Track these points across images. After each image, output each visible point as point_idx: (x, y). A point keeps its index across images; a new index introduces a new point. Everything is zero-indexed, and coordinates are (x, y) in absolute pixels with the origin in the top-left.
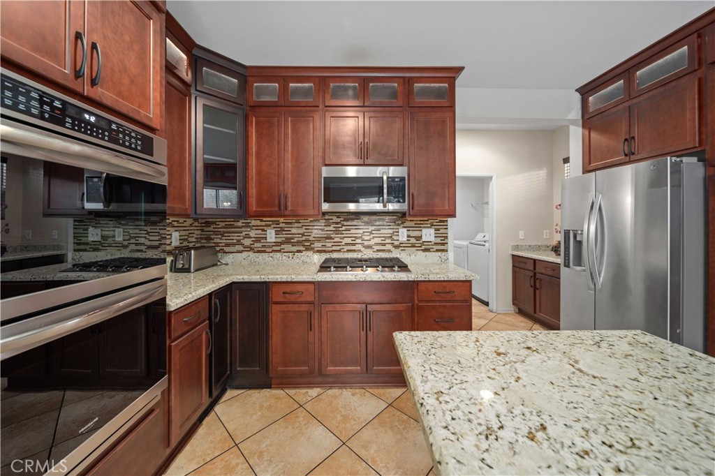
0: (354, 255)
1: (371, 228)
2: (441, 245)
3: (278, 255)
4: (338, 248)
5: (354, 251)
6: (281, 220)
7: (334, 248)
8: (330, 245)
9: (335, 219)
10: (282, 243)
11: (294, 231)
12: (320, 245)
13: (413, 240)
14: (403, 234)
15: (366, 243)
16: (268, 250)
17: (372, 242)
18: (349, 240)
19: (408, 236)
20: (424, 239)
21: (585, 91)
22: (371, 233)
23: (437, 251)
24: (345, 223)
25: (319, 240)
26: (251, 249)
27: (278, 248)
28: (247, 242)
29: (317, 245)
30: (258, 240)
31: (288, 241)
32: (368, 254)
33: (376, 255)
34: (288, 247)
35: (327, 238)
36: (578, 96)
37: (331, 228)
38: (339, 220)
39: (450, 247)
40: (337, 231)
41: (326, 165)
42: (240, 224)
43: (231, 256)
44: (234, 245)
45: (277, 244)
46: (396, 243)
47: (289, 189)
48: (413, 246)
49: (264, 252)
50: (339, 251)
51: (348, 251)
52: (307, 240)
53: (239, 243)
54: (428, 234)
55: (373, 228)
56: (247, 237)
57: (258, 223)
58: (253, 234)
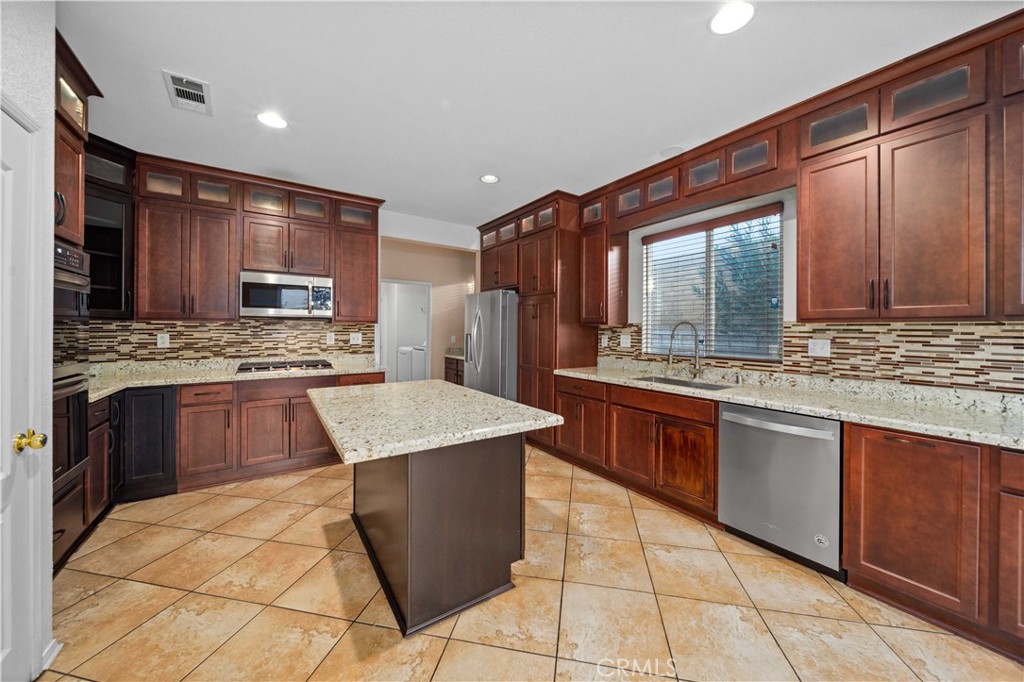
0: (277, 359)
1: (296, 333)
2: (368, 348)
3: (175, 362)
4: (257, 353)
5: (276, 355)
6: (179, 323)
7: (251, 353)
8: (247, 350)
9: (253, 323)
10: (179, 349)
11: (196, 335)
12: (233, 350)
13: (341, 344)
14: (330, 338)
15: (290, 347)
16: (158, 357)
17: (297, 347)
18: (270, 345)
19: (336, 340)
20: (352, 342)
21: (484, 229)
22: (296, 337)
23: (364, 352)
24: (266, 327)
25: (230, 344)
26: (131, 356)
27: (175, 355)
28: (125, 349)
29: (231, 350)
30: (142, 346)
31: (188, 347)
32: (294, 357)
33: (300, 359)
34: (190, 353)
35: (242, 343)
36: (478, 232)
37: (248, 332)
38: (258, 324)
39: (376, 349)
40: (255, 335)
41: (245, 270)
42: (113, 326)
43: (98, 366)
44: (103, 352)
45: (172, 350)
46: (324, 346)
47: (196, 290)
48: (341, 349)
49: (154, 359)
50: (258, 356)
51: (269, 355)
52: (218, 346)
53: (111, 349)
54: (356, 338)
55: (299, 332)
56: (126, 342)
57: (143, 326)
58: (134, 338)
